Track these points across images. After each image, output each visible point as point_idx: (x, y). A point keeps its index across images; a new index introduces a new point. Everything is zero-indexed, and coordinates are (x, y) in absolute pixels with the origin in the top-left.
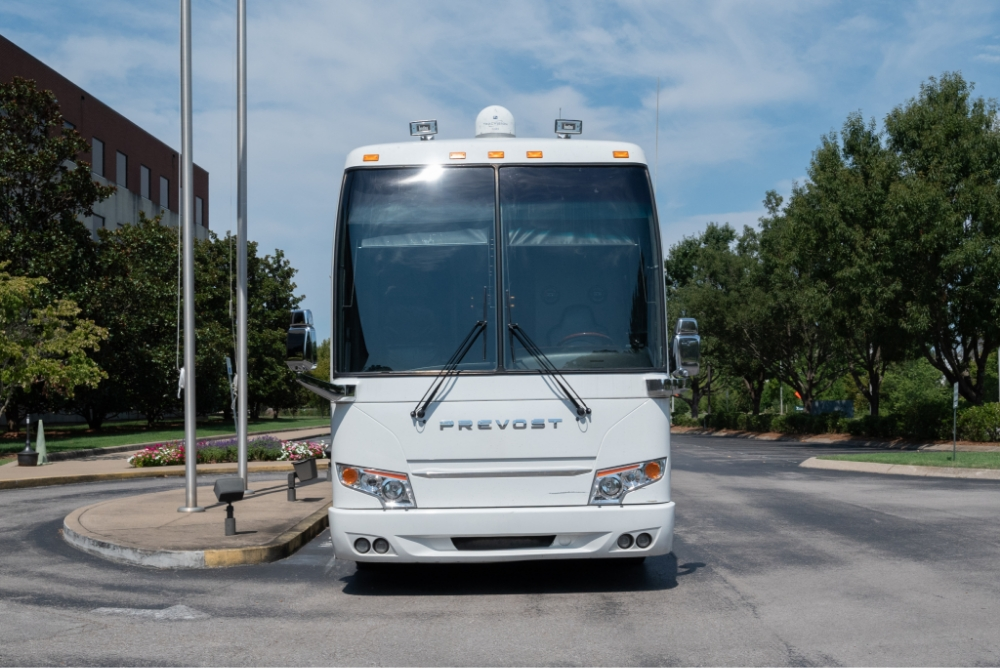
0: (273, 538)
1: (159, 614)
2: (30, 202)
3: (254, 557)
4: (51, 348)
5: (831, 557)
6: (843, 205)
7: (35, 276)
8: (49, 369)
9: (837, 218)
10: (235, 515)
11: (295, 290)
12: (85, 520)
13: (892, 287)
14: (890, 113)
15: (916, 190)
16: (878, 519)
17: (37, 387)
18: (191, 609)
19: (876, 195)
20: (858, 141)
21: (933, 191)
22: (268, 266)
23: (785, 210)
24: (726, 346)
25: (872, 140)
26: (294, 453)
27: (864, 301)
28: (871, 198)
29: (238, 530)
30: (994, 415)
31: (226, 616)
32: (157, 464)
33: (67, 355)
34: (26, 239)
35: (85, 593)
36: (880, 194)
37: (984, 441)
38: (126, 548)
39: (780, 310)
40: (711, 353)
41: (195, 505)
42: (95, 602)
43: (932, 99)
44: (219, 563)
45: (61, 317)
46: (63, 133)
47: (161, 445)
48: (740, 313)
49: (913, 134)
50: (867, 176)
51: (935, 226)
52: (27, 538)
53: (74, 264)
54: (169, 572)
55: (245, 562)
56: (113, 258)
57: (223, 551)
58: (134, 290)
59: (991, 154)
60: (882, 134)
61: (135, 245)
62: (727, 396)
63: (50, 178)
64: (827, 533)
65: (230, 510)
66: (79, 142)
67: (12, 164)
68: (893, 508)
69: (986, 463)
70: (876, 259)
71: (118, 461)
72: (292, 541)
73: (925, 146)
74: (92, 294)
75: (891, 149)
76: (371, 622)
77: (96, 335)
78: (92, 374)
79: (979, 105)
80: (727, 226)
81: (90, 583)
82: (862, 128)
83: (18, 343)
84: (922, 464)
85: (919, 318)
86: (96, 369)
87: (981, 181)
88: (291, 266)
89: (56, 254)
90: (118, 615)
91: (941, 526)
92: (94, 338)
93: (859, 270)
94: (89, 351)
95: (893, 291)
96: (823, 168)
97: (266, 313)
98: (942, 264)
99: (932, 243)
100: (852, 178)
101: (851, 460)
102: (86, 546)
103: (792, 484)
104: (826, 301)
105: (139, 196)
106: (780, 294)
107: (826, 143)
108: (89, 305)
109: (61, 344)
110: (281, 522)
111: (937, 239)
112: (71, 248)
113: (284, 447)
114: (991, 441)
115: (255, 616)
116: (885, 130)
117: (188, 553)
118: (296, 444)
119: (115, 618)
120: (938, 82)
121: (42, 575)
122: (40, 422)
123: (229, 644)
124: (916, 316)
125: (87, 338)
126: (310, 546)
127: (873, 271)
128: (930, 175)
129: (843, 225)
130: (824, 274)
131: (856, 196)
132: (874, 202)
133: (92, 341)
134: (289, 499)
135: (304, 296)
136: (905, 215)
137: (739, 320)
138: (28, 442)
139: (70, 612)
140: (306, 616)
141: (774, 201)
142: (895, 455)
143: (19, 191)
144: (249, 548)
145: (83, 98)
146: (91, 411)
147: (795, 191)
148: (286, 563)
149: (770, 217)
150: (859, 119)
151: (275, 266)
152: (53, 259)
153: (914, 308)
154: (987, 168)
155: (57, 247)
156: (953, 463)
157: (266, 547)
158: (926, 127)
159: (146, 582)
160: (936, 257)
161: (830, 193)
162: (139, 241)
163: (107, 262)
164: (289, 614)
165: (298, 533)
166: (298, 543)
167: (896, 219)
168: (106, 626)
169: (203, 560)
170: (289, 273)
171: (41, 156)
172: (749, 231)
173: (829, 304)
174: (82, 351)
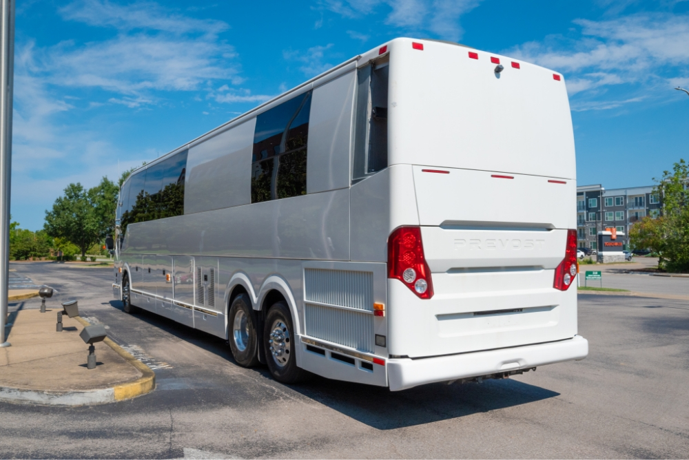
0: (135, 369)
44: (126, 396)
57: (126, 387)
117: (100, 391)
134: (58, 330)
144: (143, 381)
148: (166, 389)
157: (151, 378)
169: (113, 395)
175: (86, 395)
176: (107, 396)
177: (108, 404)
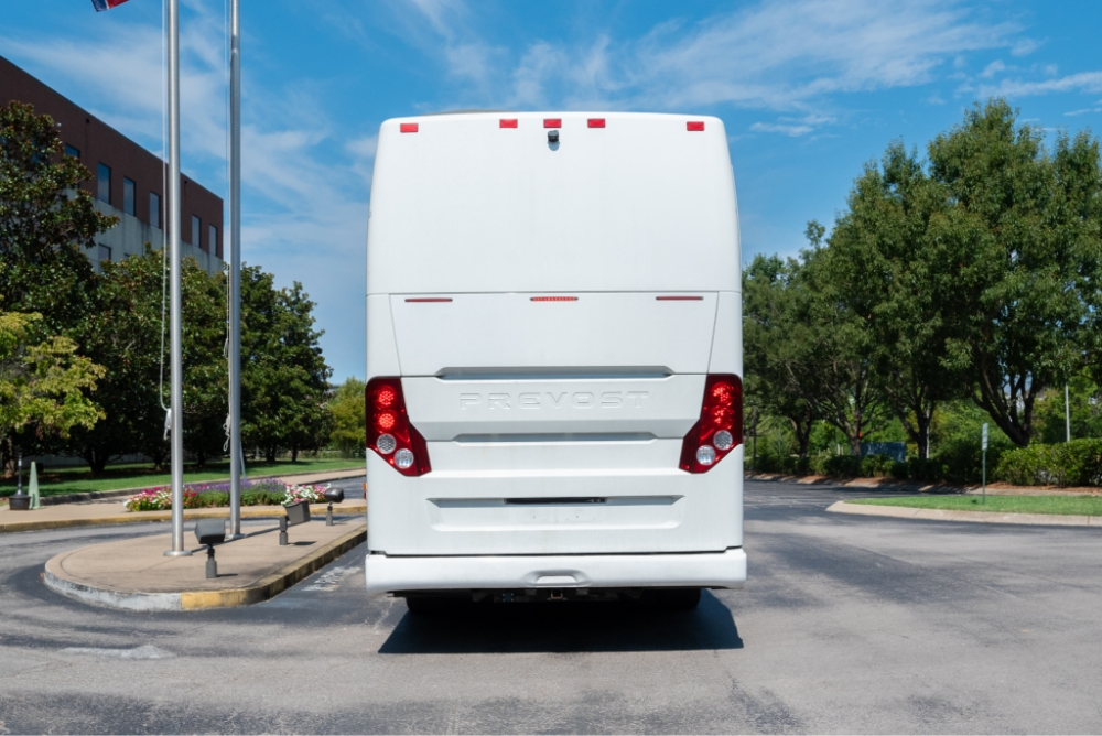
0: (253, 581)
1: (126, 653)
2: (28, 233)
3: (232, 600)
4: (45, 386)
5: (815, 600)
6: (881, 237)
7: (30, 311)
8: (44, 409)
9: (874, 250)
10: (217, 558)
11: (314, 324)
12: (66, 565)
13: (931, 323)
14: (934, 140)
15: (956, 221)
16: (881, 563)
17: (30, 428)
18: (158, 650)
19: (915, 226)
20: (899, 171)
21: (974, 221)
22: (286, 299)
23: (828, 241)
24: (770, 385)
25: (913, 168)
26: (299, 497)
27: (903, 338)
28: (910, 230)
29: (220, 572)
30: (1037, 457)
31: (192, 655)
32: (154, 508)
33: (63, 395)
34: (24, 271)
35: (57, 634)
36: (921, 225)
37: (1028, 485)
38: (103, 591)
39: (822, 346)
40: (754, 393)
41: (182, 549)
42: (64, 643)
43: (976, 125)
44: (196, 606)
45: (56, 355)
46: (63, 161)
47: (159, 489)
48: (781, 351)
49: (956, 162)
50: (907, 206)
51: (975, 259)
52: (8, 582)
53: (74, 298)
54: (145, 615)
55: (222, 605)
56: (115, 292)
57: (200, 594)
58: (139, 326)
59: (1035, 182)
60: (924, 162)
61: (139, 278)
62: (779, 437)
63: (49, 207)
64: (823, 577)
65: (211, 553)
66: (80, 170)
67: (9, 193)
68: (903, 552)
70: (915, 293)
71: (114, 504)
72: (273, 584)
73: (968, 175)
74: (93, 329)
75: (933, 177)
76: (333, 661)
77: (93, 373)
78: (90, 415)
79: (1025, 132)
80: (775, 258)
81: (63, 625)
82: (903, 156)
83: (10, 382)
84: (949, 508)
85: (959, 354)
86: (93, 409)
88: (310, 299)
89: (54, 287)
90: (85, 654)
91: (942, 570)
92: (91, 376)
93: (896, 305)
94: (85, 391)
95: (933, 327)
96: (862, 198)
97: (283, 349)
98: (983, 298)
99: (971, 276)
100: (891, 208)
101: (879, 504)
102: (64, 590)
103: (813, 530)
104: (864, 337)
105: (148, 224)
106: (820, 329)
107: (867, 171)
108: (89, 341)
109: (56, 383)
110: (266, 566)
111: (977, 273)
112: (70, 281)
113: (288, 491)
114: (1034, 485)
115: (220, 655)
116: (928, 157)
117: (164, 596)
118: (301, 488)
119: (80, 657)
120: (983, 107)
121: (16, 618)
122: (33, 464)
123: (188, 681)
124: (957, 352)
125: (83, 377)
126: (293, 589)
127: (911, 305)
128: (971, 205)
129: (881, 257)
130: (862, 310)
131: (894, 226)
132: (914, 234)
133: (88, 380)
134: (281, 544)
135: (323, 331)
136: (944, 247)
137: (781, 356)
138: (20, 485)
139: (39, 652)
140: (272, 655)
141: (816, 231)
142: (925, 499)
143: (17, 221)
144: (227, 591)
145: (88, 121)
146: (93, 453)
147: (838, 221)
148: (265, 606)
149: (811, 248)
150: (901, 147)
151: (293, 299)
152: (51, 293)
153: (954, 345)
154: (1032, 198)
155: (56, 280)
156: (982, 507)
157: (244, 590)
158: (969, 154)
159: (120, 624)
160: (977, 291)
161: (870, 225)
162: (143, 273)
163: (109, 295)
164: (255, 654)
165: (281, 576)
166: (280, 586)
167: (935, 252)
168: (71, 665)
169: (179, 602)
170: (308, 307)
171: (40, 185)
172: (793, 263)
173: (868, 340)
174: (78, 390)
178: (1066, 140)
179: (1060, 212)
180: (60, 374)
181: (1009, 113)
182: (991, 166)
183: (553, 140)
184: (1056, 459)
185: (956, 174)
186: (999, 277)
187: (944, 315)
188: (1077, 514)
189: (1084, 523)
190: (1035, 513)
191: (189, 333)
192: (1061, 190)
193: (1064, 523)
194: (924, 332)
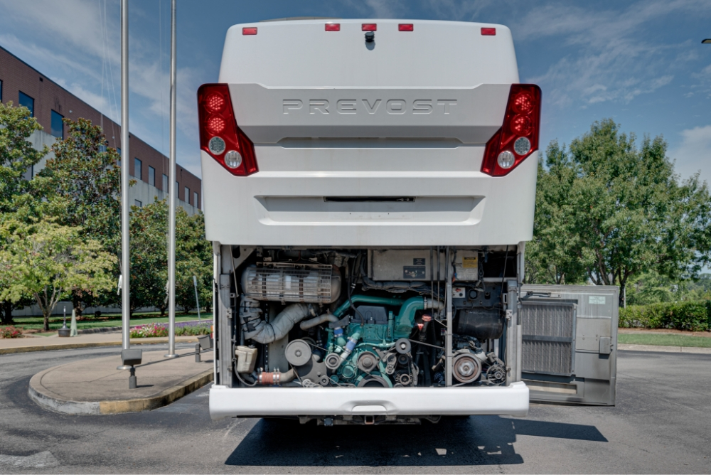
3: (138, 406)
4: (82, 267)
6: (546, 192)
8: (81, 280)
10: (136, 374)
13: (574, 239)
15: (589, 183)
19: (565, 186)
20: (555, 156)
25: (563, 156)
27: (558, 247)
28: (562, 188)
29: (138, 384)
30: (632, 312)
33: (93, 272)
36: (568, 186)
37: (625, 327)
38: (50, 398)
43: (597, 133)
44: (111, 411)
45: (90, 250)
46: (107, 150)
49: (587, 152)
50: (560, 176)
51: (600, 204)
55: (130, 410)
59: (631, 163)
60: (569, 153)
65: (133, 371)
69: (635, 341)
70: (565, 223)
73: (594, 159)
75: (574, 161)
77: (110, 261)
79: (623, 138)
82: (558, 149)
85: (589, 256)
87: (624, 179)
93: (555, 229)
94: (105, 270)
95: (575, 241)
98: (603, 225)
99: (597, 213)
100: (551, 177)
105: (162, 191)
109: (89, 266)
111: (601, 211)
114: (630, 327)
116: (570, 150)
117: (87, 404)
120: (600, 124)
122: (74, 311)
124: (588, 255)
125: (104, 262)
127: (563, 229)
128: (597, 174)
129: (546, 203)
131: (554, 187)
132: (564, 190)
133: (107, 264)
134: (196, 361)
136: (582, 197)
138: (65, 323)
144: (135, 400)
150: (556, 144)
153: (586, 251)
154: (629, 172)
155: (101, 213)
157: (147, 399)
158: (594, 148)
160: (599, 222)
166: (179, 395)
167: (577, 199)
169: (98, 408)
171: (94, 162)
173: (537, 248)
174: (101, 270)
175: (78, 405)
176: (93, 409)
177: (94, 416)
178: (649, 140)
179: (645, 180)
180: (91, 261)
181: (614, 127)
182: (606, 154)
183: (370, 40)
184: (643, 313)
185: (587, 159)
186: (612, 213)
187: (581, 235)
188: (673, 345)
189: (679, 351)
190: (648, 344)
191: (179, 244)
192: (645, 167)
193: (666, 351)
194: (570, 244)
